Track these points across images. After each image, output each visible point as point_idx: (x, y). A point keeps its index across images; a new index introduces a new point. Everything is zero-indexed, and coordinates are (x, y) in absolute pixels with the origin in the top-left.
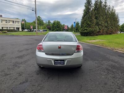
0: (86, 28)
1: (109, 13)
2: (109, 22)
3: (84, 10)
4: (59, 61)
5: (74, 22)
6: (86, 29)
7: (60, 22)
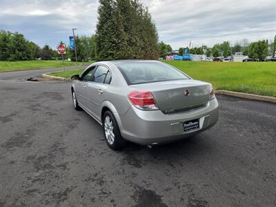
0: (110, 52)
1: (142, 21)
2: (146, 39)
3: (100, 10)
4: (192, 124)
5: (71, 38)
6: (111, 54)
7: (22, 36)
